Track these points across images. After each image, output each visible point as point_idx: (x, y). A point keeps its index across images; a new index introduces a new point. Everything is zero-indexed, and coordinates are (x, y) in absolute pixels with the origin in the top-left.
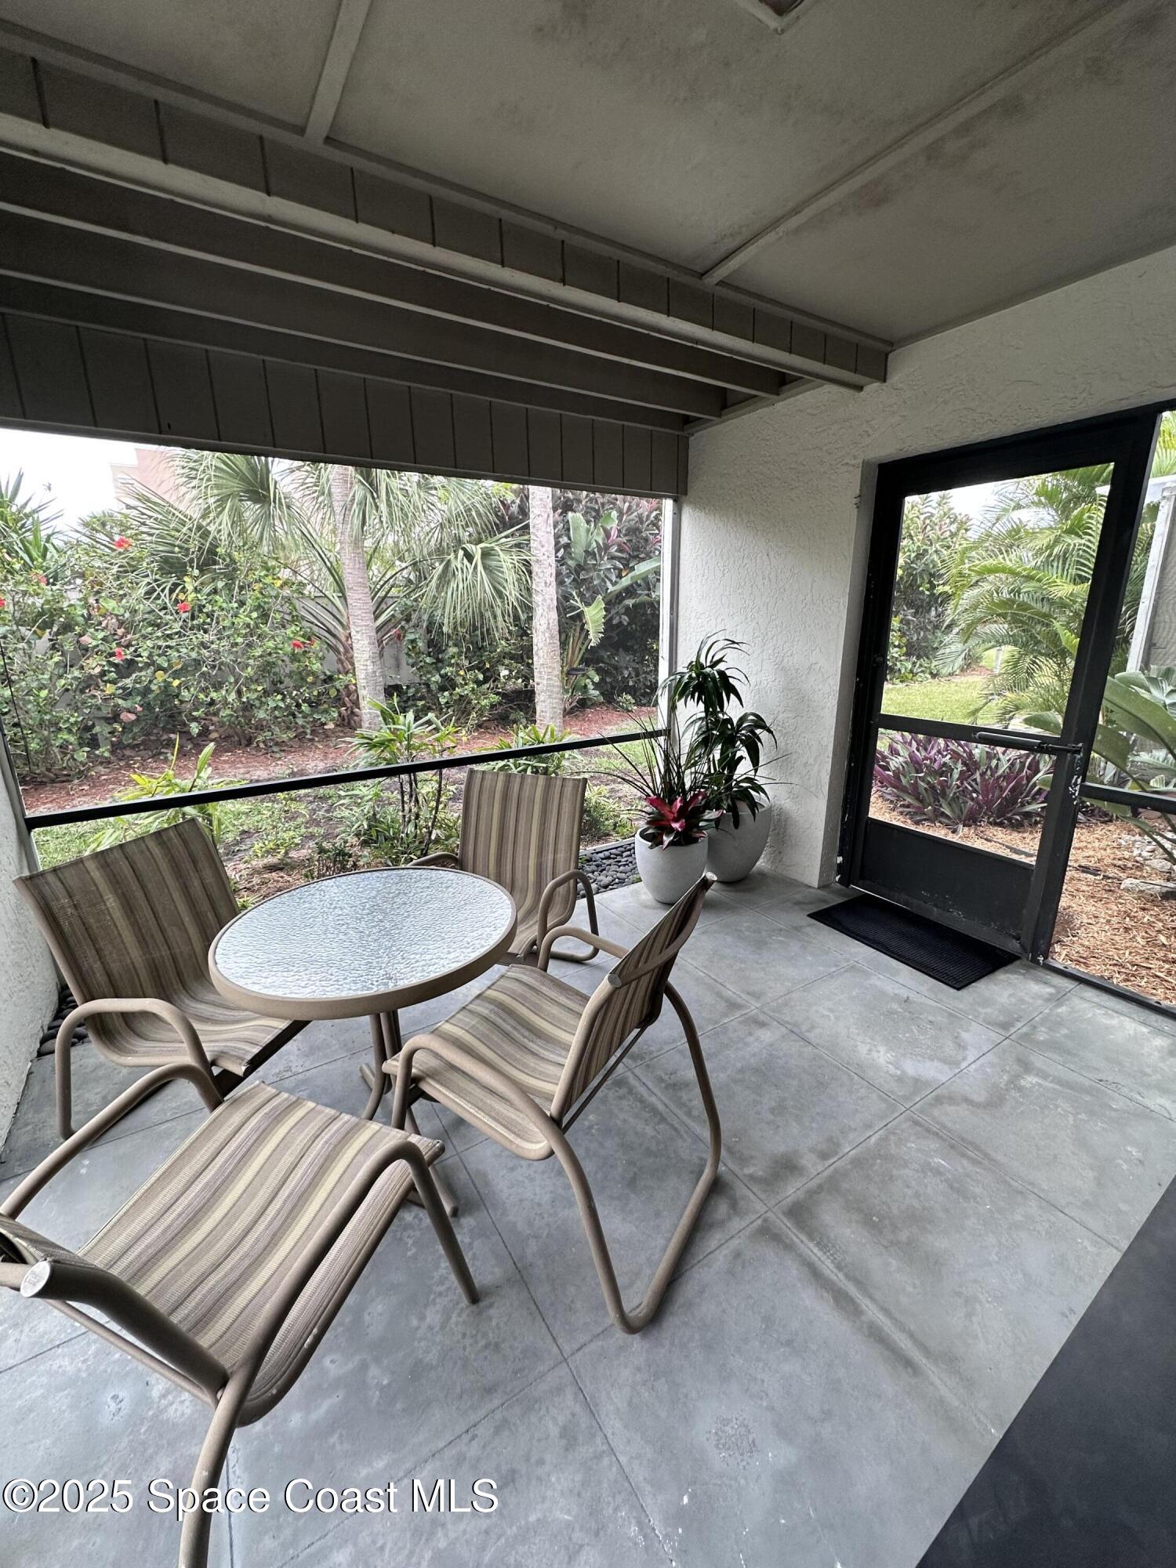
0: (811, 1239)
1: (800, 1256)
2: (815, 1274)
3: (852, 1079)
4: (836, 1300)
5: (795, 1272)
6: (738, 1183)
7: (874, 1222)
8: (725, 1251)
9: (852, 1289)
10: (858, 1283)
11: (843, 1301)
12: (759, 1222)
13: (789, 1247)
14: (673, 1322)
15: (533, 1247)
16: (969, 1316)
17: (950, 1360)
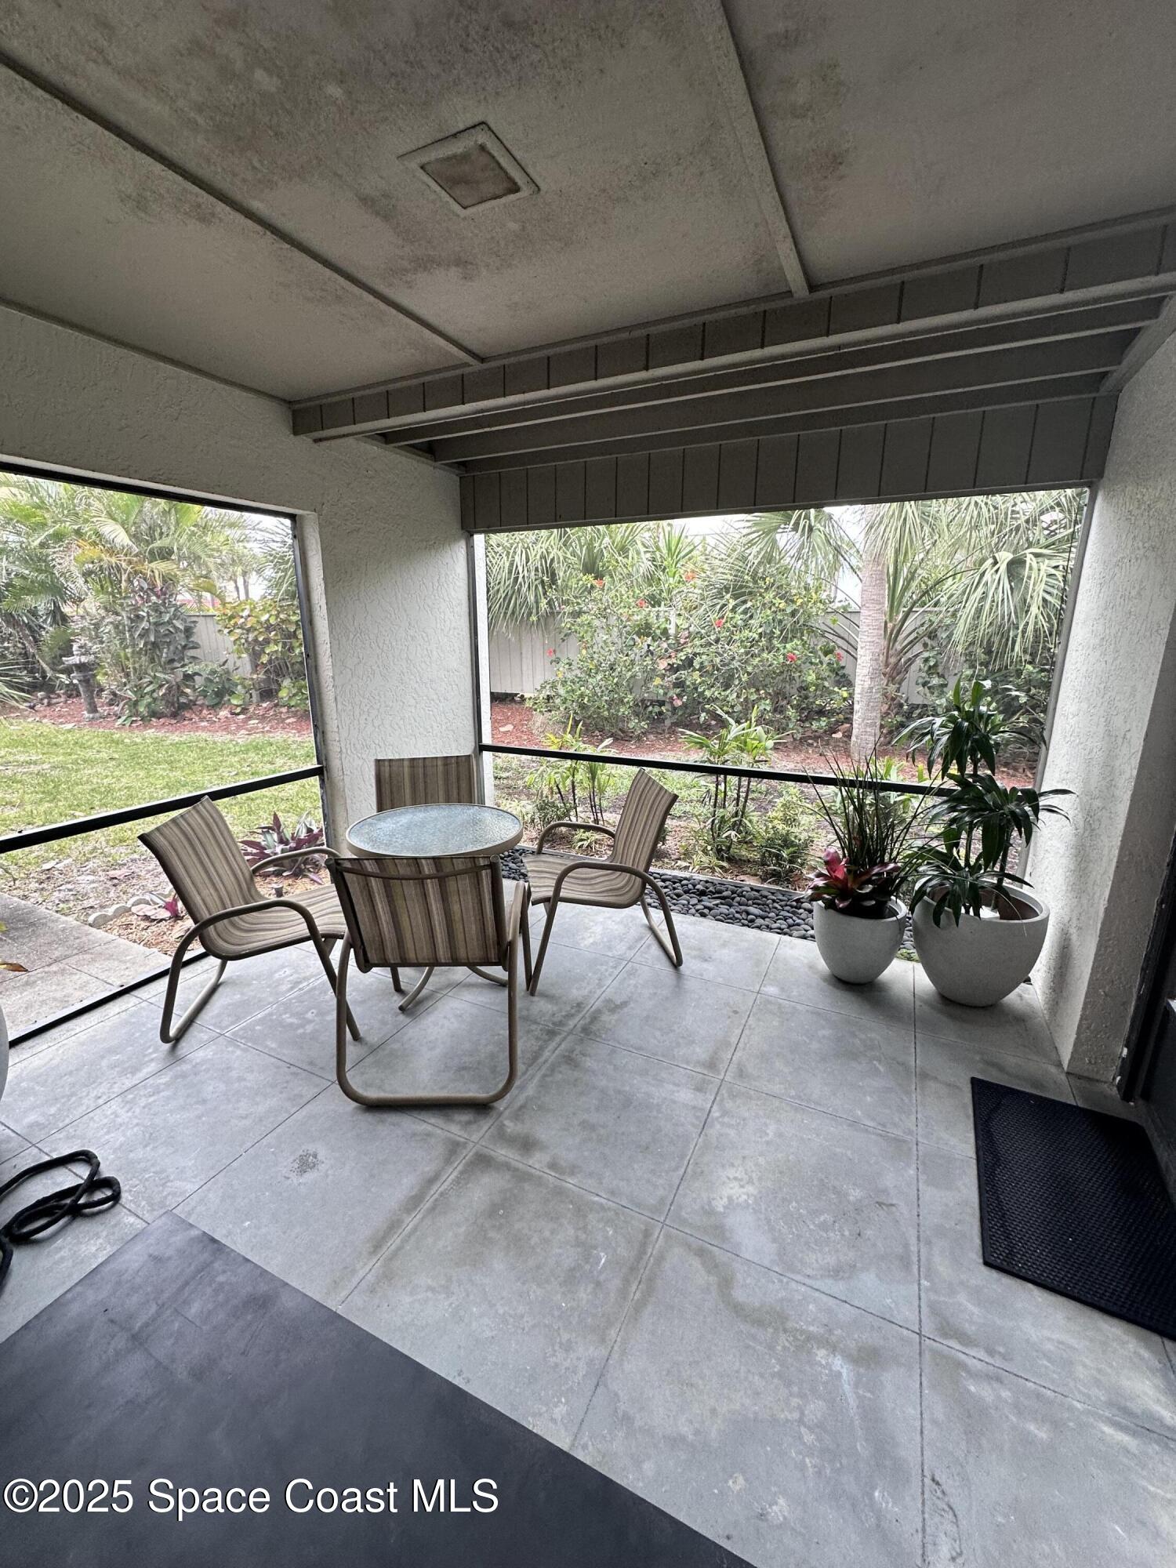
0: (462, 1173)
1: (443, 1168)
2: (431, 1181)
3: (677, 1168)
4: (413, 1198)
5: (427, 1169)
6: (491, 1122)
7: (498, 1210)
8: (430, 1128)
9: (427, 1205)
10: (433, 1209)
11: (414, 1202)
12: (462, 1140)
13: (448, 1161)
14: (370, 1118)
15: (396, 1046)
16: (430, 1289)
17: (387, 1276)
